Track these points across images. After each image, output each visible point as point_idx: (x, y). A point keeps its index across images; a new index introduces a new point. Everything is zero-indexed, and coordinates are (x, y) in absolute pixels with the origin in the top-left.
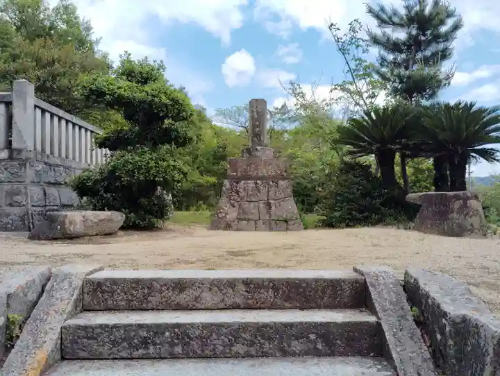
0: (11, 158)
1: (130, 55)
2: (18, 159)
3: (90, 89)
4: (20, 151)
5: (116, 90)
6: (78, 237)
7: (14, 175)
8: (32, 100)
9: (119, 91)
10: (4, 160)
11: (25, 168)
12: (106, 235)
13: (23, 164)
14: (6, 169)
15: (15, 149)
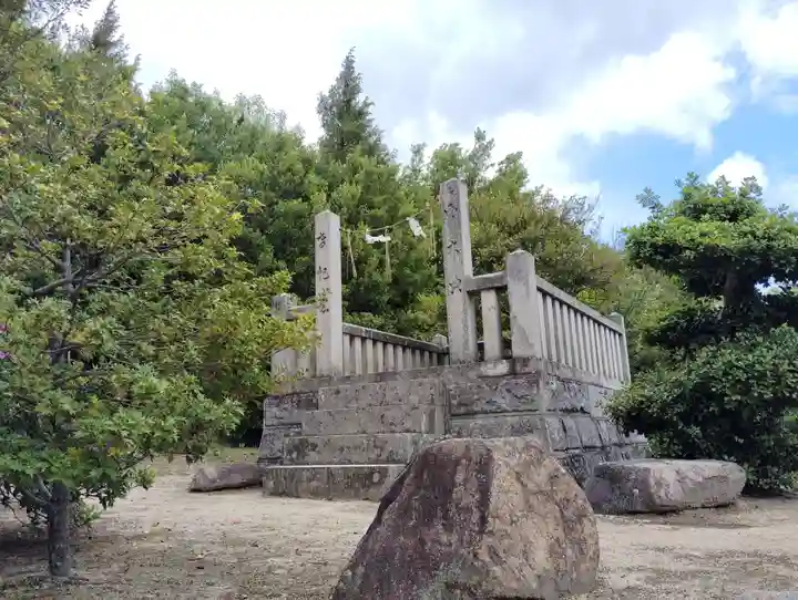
0: (513, 373)
1: (696, 178)
2: (524, 374)
3: (653, 245)
4: (526, 361)
5: (699, 240)
6: (674, 511)
7: (523, 400)
8: (534, 280)
9: (706, 241)
10: (503, 376)
11: (538, 386)
12: (717, 507)
13: (534, 380)
14: (508, 391)
15: (519, 358)
